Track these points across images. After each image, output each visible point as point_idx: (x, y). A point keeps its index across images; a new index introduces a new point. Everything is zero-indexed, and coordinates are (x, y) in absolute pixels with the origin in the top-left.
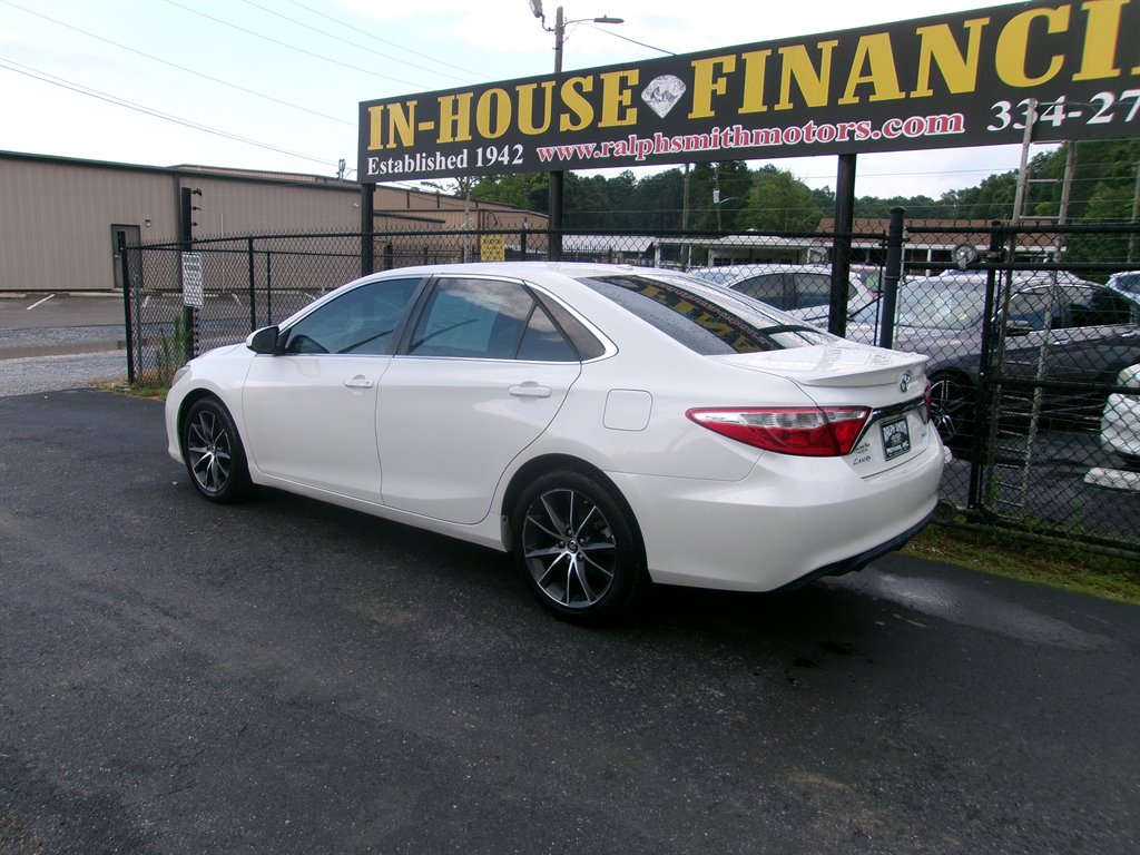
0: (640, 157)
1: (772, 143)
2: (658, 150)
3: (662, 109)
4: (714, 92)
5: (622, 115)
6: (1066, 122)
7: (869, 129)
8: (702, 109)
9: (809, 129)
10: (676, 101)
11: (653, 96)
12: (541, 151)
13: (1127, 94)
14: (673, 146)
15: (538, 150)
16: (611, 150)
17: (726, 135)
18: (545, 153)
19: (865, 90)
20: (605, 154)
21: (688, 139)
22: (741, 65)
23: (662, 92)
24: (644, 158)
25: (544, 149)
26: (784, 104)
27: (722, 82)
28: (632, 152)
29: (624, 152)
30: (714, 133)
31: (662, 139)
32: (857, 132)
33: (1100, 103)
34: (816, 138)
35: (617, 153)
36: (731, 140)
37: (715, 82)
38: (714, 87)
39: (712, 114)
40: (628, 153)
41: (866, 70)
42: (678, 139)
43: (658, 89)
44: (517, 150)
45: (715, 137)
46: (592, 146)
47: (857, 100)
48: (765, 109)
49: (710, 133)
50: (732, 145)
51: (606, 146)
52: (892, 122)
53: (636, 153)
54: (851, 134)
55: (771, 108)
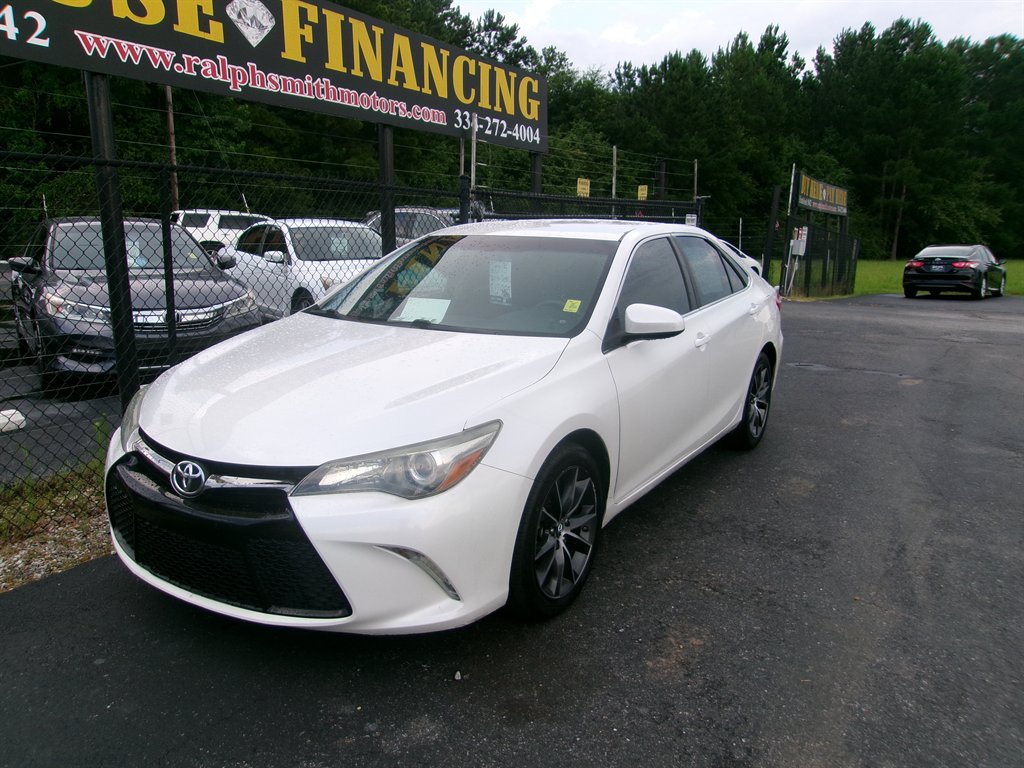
0: (235, 87)
1: (353, 104)
2: (254, 84)
3: (254, 37)
4: (303, 37)
5: (204, 26)
6: (479, 128)
7: (405, 108)
8: (293, 52)
9: (374, 97)
10: (266, 32)
11: (239, 16)
12: (84, 37)
13: (495, 120)
14: (269, 83)
15: (76, 32)
16: (198, 68)
17: (318, 85)
18: (94, 43)
19: (400, 77)
20: (190, 70)
21: (285, 81)
22: (322, 18)
23: (250, 14)
24: (240, 90)
25: (89, 36)
26: (357, 72)
27: (308, 29)
28: (225, 77)
29: (214, 74)
30: (307, 81)
31: (257, 72)
32: (400, 110)
33: (487, 122)
34: (379, 107)
35: (205, 72)
36: (323, 93)
37: (302, 27)
38: (303, 32)
39: (303, 60)
40: (220, 78)
41: (400, 64)
42: (275, 77)
43: (245, 9)
44: (33, 23)
45: (309, 84)
46: (170, 55)
47: (397, 84)
48: (345, 70)
49: (304, 80)
50: (324, 97)
51: (189, 59)
52: (416, 107)
53: (230, 80)
54: (397, 109)
55: (349, 71)
